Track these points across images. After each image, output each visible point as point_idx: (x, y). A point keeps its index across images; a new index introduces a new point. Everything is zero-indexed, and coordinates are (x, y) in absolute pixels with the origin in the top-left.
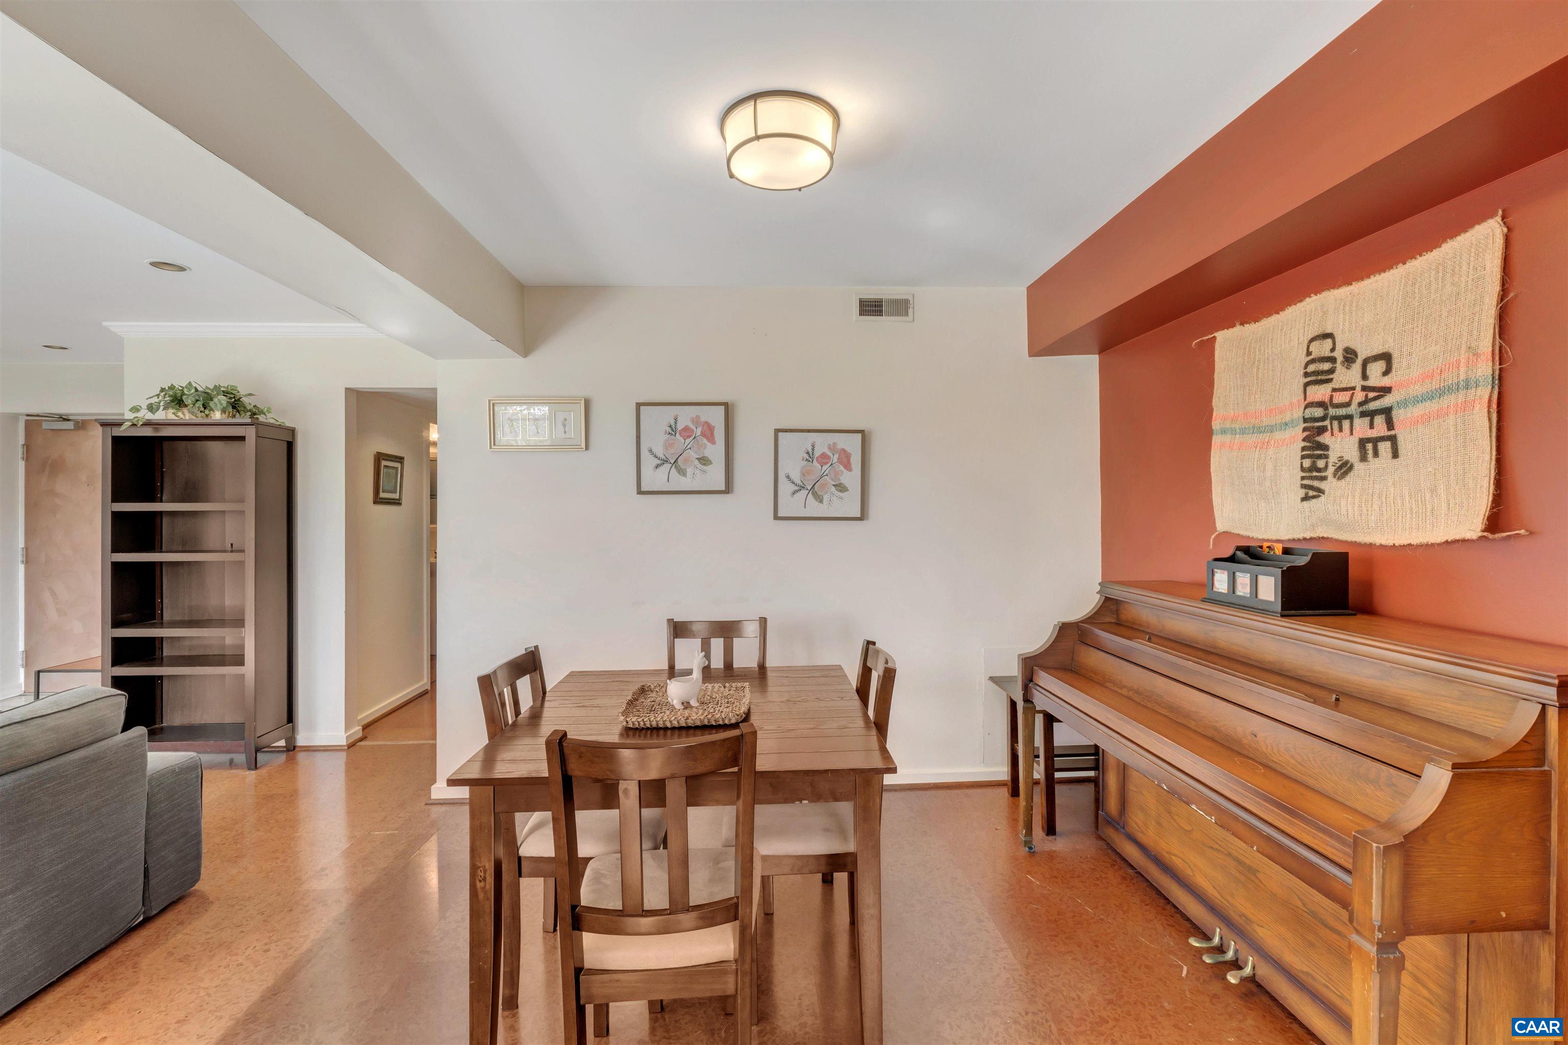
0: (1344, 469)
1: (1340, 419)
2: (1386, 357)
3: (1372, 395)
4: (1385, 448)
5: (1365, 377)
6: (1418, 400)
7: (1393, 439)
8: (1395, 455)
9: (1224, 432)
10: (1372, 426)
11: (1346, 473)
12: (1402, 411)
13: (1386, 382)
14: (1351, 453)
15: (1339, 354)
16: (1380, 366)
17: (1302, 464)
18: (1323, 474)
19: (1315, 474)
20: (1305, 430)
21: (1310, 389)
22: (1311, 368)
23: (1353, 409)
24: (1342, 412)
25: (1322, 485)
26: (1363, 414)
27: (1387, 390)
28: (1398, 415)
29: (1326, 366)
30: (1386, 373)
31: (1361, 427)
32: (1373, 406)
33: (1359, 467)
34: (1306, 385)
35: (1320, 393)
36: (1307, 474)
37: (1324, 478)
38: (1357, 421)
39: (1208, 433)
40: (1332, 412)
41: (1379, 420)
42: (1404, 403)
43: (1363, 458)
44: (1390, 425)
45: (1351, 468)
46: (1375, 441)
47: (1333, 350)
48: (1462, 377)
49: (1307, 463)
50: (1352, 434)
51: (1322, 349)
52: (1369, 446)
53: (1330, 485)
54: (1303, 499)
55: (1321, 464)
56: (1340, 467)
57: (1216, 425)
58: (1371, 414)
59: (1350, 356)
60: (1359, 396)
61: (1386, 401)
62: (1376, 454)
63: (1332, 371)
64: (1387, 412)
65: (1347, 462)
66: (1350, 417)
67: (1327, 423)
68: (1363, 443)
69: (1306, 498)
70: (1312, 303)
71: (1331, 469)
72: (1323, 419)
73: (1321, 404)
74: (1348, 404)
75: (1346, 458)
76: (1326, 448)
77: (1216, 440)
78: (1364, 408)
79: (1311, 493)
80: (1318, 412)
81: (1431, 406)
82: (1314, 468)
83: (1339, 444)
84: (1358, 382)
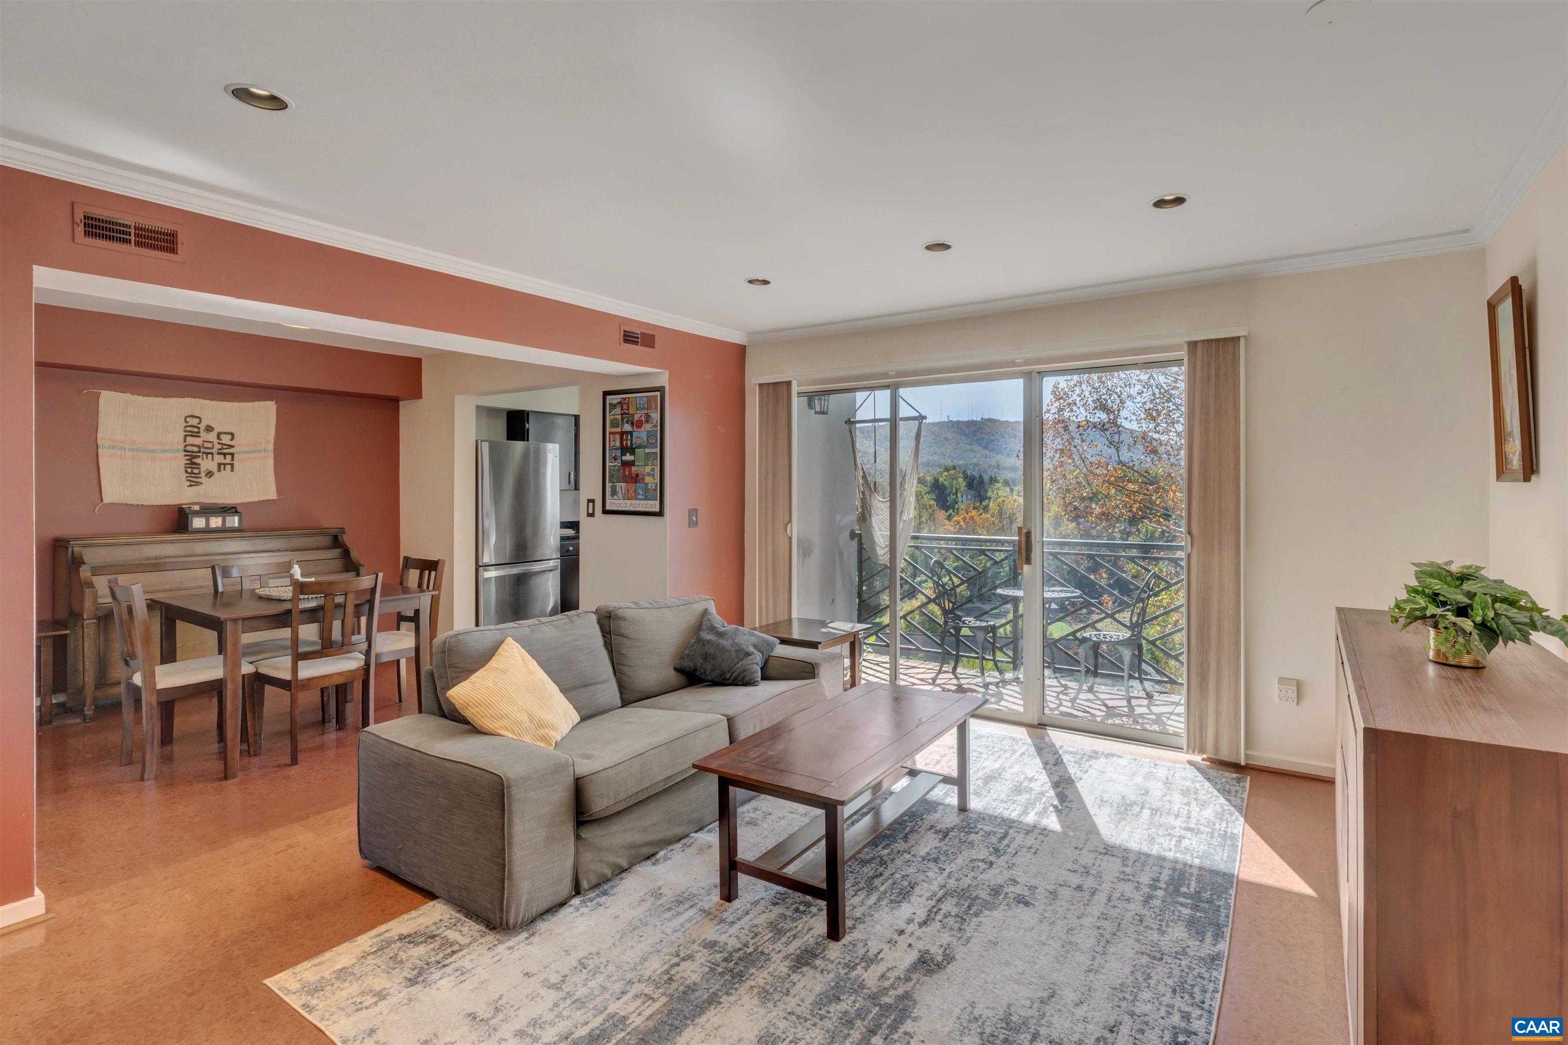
0: (210, 474)
1: (207, 454)
2: (232, 435)
3: (225, 447)
4: (228, 467)
5: (218, 439)
6: (244, 453)
7: (232, 465)
8: (232, 470)
10: (225, 458)
11: (211, 476)
12: (238, 455)
13: (231, 443)
14: (213, 466)
15: (202, 426)
16: (229, 437)
17: (185, 470)
18: (198, 476)
19: (193, 475)
20: (186, 455)
21: (189, 439)
22: (189, 429)
23: (214, 451)
24: (208, 451)
25: (199, 480)
26: (219, 454)
27: (233, 447)
28: (236, 456)
29: (196, 430)
30: (232, 439)
31: (219, 459)
32: (225, 451)
33: (217, 474)
34: (186, 436)
36: (190, 475)
37: (200, 477)
38: (216, 456)
40: (202, 450)
41: (229, 457)
42: (239, 453)
43: (219, 470)
44: (232, 460)
45: (213, 474)
46: (225, 465)
47: (199, 424)
48: (263, 448)
49: (189, 470)
50: (213, 460)
51: (195, 422)
52: (222, 466)
53: (204, 479)
54: (189, 486)
55: (196, 471)
56: (208, 473)
57: (103, 443)
58: (225, 455)
59: (209, 429)
60: (218, 446)
61: (232, 450)
62: (224, 469)
63: (198, 432)
64: (232, 455)
65: (210, 472)
66: (212, 454)
67: (201, 454)
68: (219, 465)
69: (191, 486)
70: (188, 401)
71: (204, 474)
72: (199, 452)
73: (198, 446)
74: (212, 448)
75: (210, 470)
76: (199, 465)
78: (221, 451)
79: (192, 484)
80: (196, 449)
81: (252, 455)
82: (192, 473)
83: (206, 464)
84: (216, 441)
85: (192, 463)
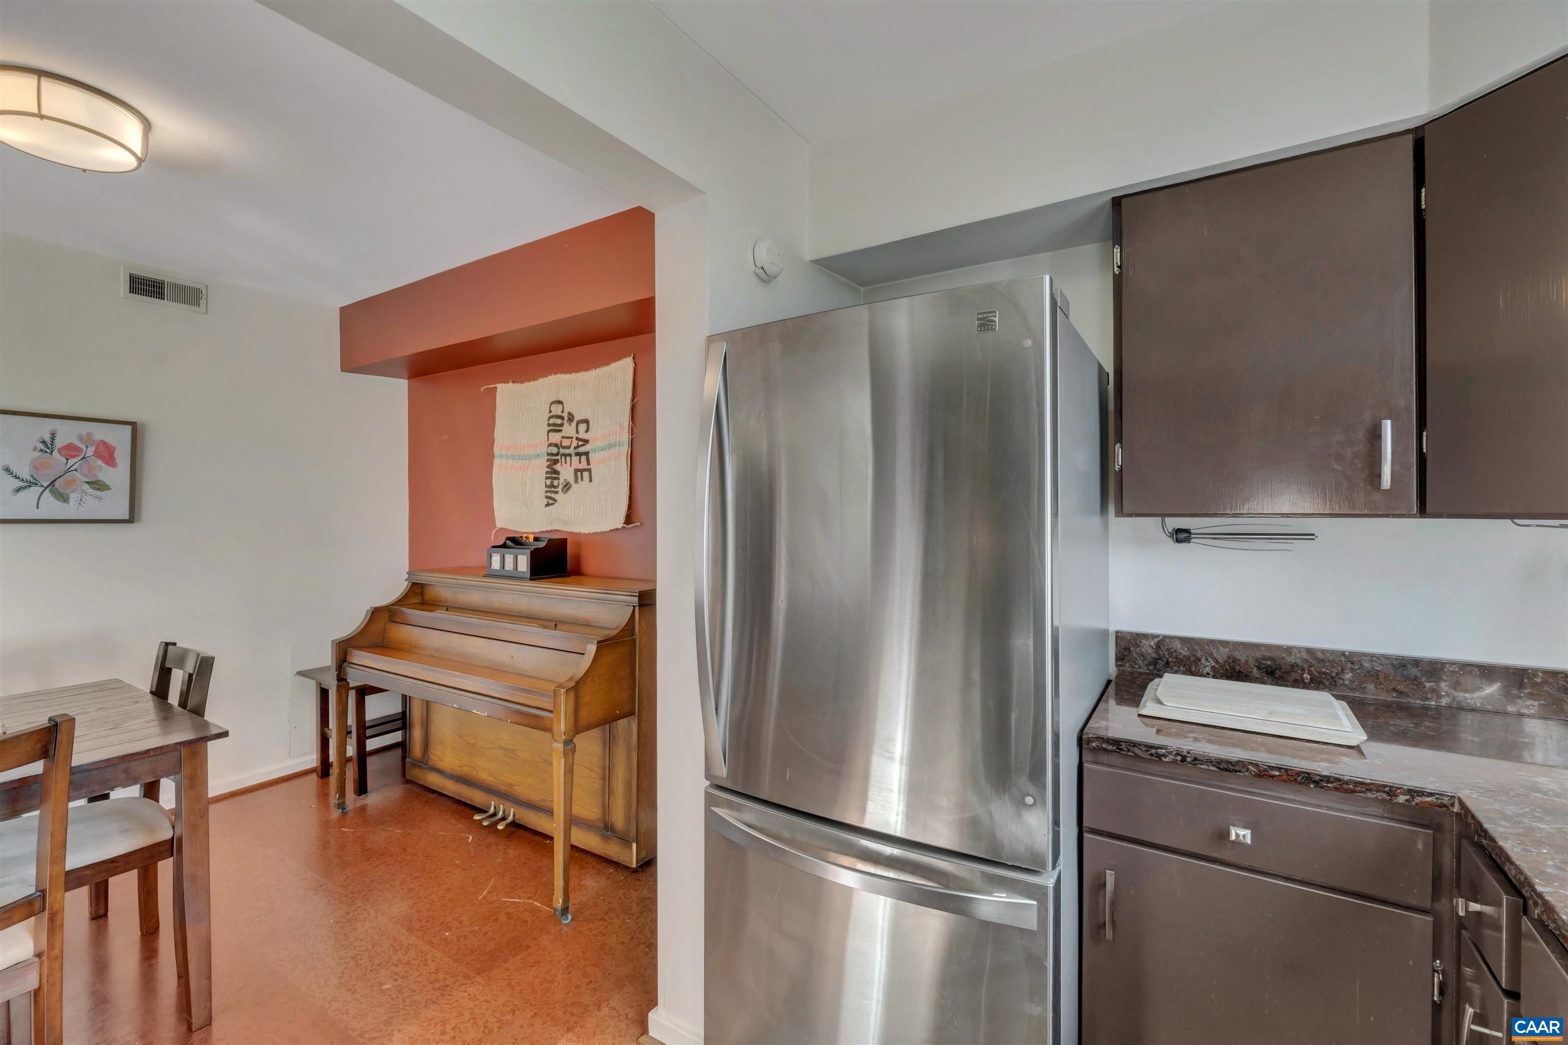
0: (567, 487)
1: (566, 455)
2: (586, 422)
3: (580, 443)
4: (586, 474)
5: (577, 432)
6: (600, 450)
7: (589, 470)
8: (591, 480)
9: (501, 456)
10: (580, 462)
11: (568, 489)
12: (593, 455)
13: (586, 437)
15: (565, 415)
16: (583, 427)
17: (546, 482)
18: (556, 490)
19: (553, 489)
20: (548, 460)
21: (551, 435)
22: (552, 421)
23: (572, 451)
24: (566, 451)
25: (556, 497)
26: (576, 455)
27: (586, 441)
29: (559, 421)
30: (587, 431)
31: (575, 462)
32: (581, 450)
33: (574, 486)
34: (549, 431)
35: (555, 438)
36: (549, 489)
37: (557, 492)
38: (574, 458)
39: (492, 456)
40: (562, 451)
41: (584, 458)
42: (594, 450)
43: (576, 481)
44: (589, 464)
45: (570, 487)
46: (582, 471)
47: (563, 412)
48: (618, 440)
49: (549, 482)
50: (571, 466)
51: (557, 410)
52: (579, 474)
53: (559, 497)
54: (546, 505)
55: (556, 483)
56: (565, 486)
57: (496, 450)
58: (580, 455)
59: (571, 417)
60: (575, 443)
62: (582, 479)
63: (562, 425)
64: (587, 455)
65: (568, 483)
66: (570, 455)
67: (559, 457)
68: (576, 471)
69: (548, 505)
70: (552, 379)
71: (561, 487)
72: (557, 454)
73: (556, 445)
74: (569, 448)
75: (568, 480)
76: (558, 473)
77: (497, 462)
78: (577, 451)
79: (551, 502)
80: (555, 450)
81: (605, 455)
82: (552, 486)
83: (566, 471)
84: (574, 435)
85: (553, 473)
